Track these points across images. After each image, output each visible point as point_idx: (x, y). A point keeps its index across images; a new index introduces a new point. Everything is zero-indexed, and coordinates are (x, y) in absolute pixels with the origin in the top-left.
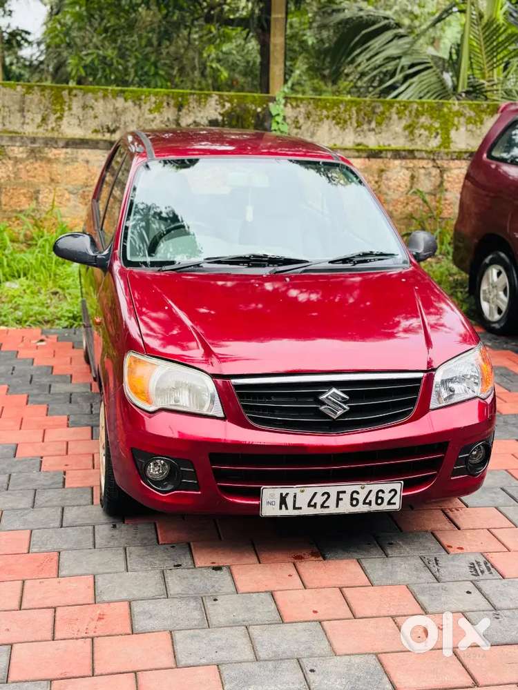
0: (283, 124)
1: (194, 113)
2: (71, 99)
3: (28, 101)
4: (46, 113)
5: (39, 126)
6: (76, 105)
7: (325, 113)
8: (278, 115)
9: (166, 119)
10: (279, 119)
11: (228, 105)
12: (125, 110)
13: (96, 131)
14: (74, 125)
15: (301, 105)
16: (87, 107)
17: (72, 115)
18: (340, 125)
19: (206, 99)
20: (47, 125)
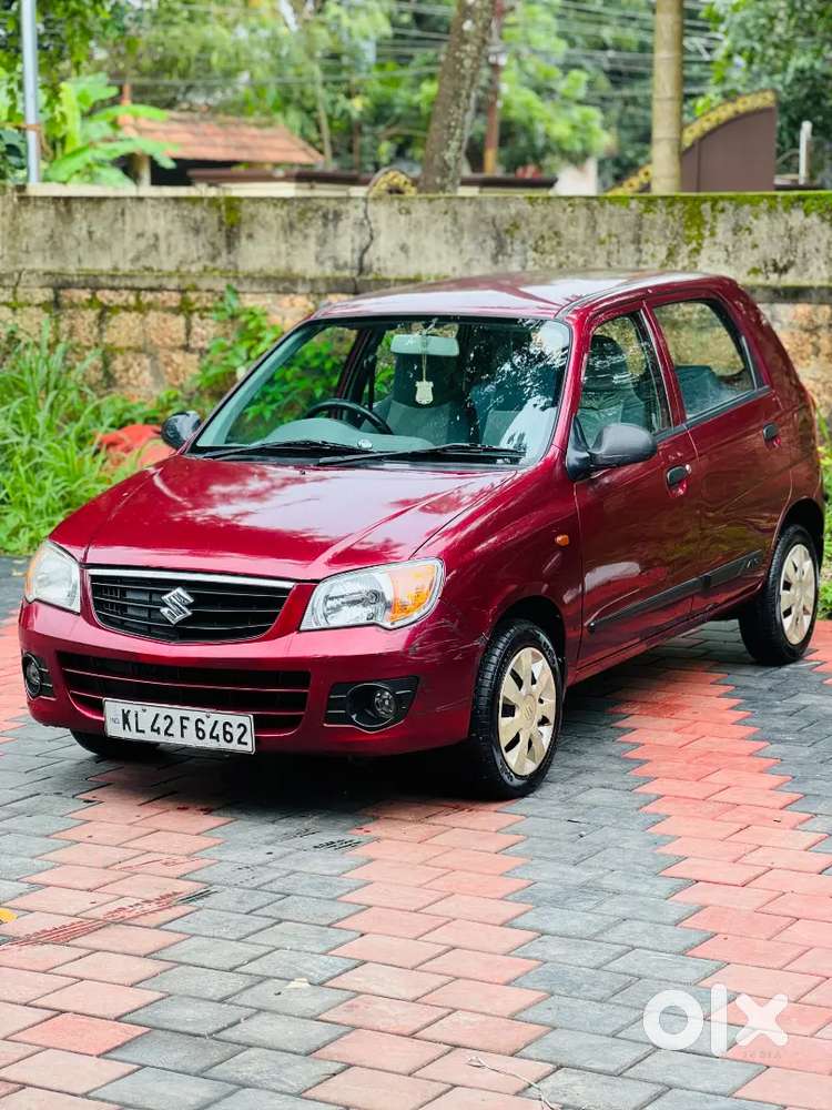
2: (715, 218)
3: (647, 224)
4: (675, 242)
5: (663, 264)
6: (723, 228)
12: (804, 231)
13: (755, 271)
14: (719, 261)
16: (741, 228)
17: (715, 244)
20: (676, 263)
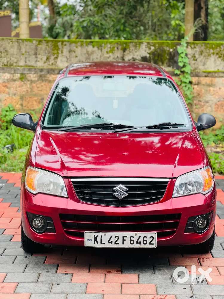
0: (185, 58)
1: (133, 53)
2: (63, 47)
3: (39, 49)
4: (49, 55)
5: (45, 62)
6: (65, 50)
7: (212, 51)
8: (182, 53)
9: (116, 57)
10: (183, 55)
11: (153, 48)
12: (93, 52)
14: (64, 61)
15: (197, 47)
16: (71, 51)
17: (63, 56)
18: (222, 58)
19: (140, 45)
20: (49, 61)
